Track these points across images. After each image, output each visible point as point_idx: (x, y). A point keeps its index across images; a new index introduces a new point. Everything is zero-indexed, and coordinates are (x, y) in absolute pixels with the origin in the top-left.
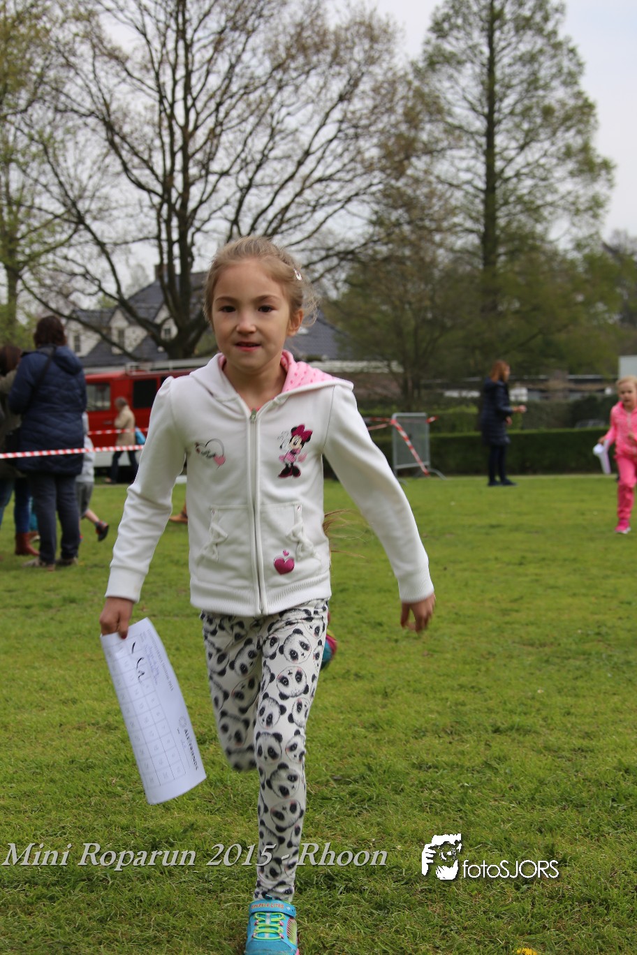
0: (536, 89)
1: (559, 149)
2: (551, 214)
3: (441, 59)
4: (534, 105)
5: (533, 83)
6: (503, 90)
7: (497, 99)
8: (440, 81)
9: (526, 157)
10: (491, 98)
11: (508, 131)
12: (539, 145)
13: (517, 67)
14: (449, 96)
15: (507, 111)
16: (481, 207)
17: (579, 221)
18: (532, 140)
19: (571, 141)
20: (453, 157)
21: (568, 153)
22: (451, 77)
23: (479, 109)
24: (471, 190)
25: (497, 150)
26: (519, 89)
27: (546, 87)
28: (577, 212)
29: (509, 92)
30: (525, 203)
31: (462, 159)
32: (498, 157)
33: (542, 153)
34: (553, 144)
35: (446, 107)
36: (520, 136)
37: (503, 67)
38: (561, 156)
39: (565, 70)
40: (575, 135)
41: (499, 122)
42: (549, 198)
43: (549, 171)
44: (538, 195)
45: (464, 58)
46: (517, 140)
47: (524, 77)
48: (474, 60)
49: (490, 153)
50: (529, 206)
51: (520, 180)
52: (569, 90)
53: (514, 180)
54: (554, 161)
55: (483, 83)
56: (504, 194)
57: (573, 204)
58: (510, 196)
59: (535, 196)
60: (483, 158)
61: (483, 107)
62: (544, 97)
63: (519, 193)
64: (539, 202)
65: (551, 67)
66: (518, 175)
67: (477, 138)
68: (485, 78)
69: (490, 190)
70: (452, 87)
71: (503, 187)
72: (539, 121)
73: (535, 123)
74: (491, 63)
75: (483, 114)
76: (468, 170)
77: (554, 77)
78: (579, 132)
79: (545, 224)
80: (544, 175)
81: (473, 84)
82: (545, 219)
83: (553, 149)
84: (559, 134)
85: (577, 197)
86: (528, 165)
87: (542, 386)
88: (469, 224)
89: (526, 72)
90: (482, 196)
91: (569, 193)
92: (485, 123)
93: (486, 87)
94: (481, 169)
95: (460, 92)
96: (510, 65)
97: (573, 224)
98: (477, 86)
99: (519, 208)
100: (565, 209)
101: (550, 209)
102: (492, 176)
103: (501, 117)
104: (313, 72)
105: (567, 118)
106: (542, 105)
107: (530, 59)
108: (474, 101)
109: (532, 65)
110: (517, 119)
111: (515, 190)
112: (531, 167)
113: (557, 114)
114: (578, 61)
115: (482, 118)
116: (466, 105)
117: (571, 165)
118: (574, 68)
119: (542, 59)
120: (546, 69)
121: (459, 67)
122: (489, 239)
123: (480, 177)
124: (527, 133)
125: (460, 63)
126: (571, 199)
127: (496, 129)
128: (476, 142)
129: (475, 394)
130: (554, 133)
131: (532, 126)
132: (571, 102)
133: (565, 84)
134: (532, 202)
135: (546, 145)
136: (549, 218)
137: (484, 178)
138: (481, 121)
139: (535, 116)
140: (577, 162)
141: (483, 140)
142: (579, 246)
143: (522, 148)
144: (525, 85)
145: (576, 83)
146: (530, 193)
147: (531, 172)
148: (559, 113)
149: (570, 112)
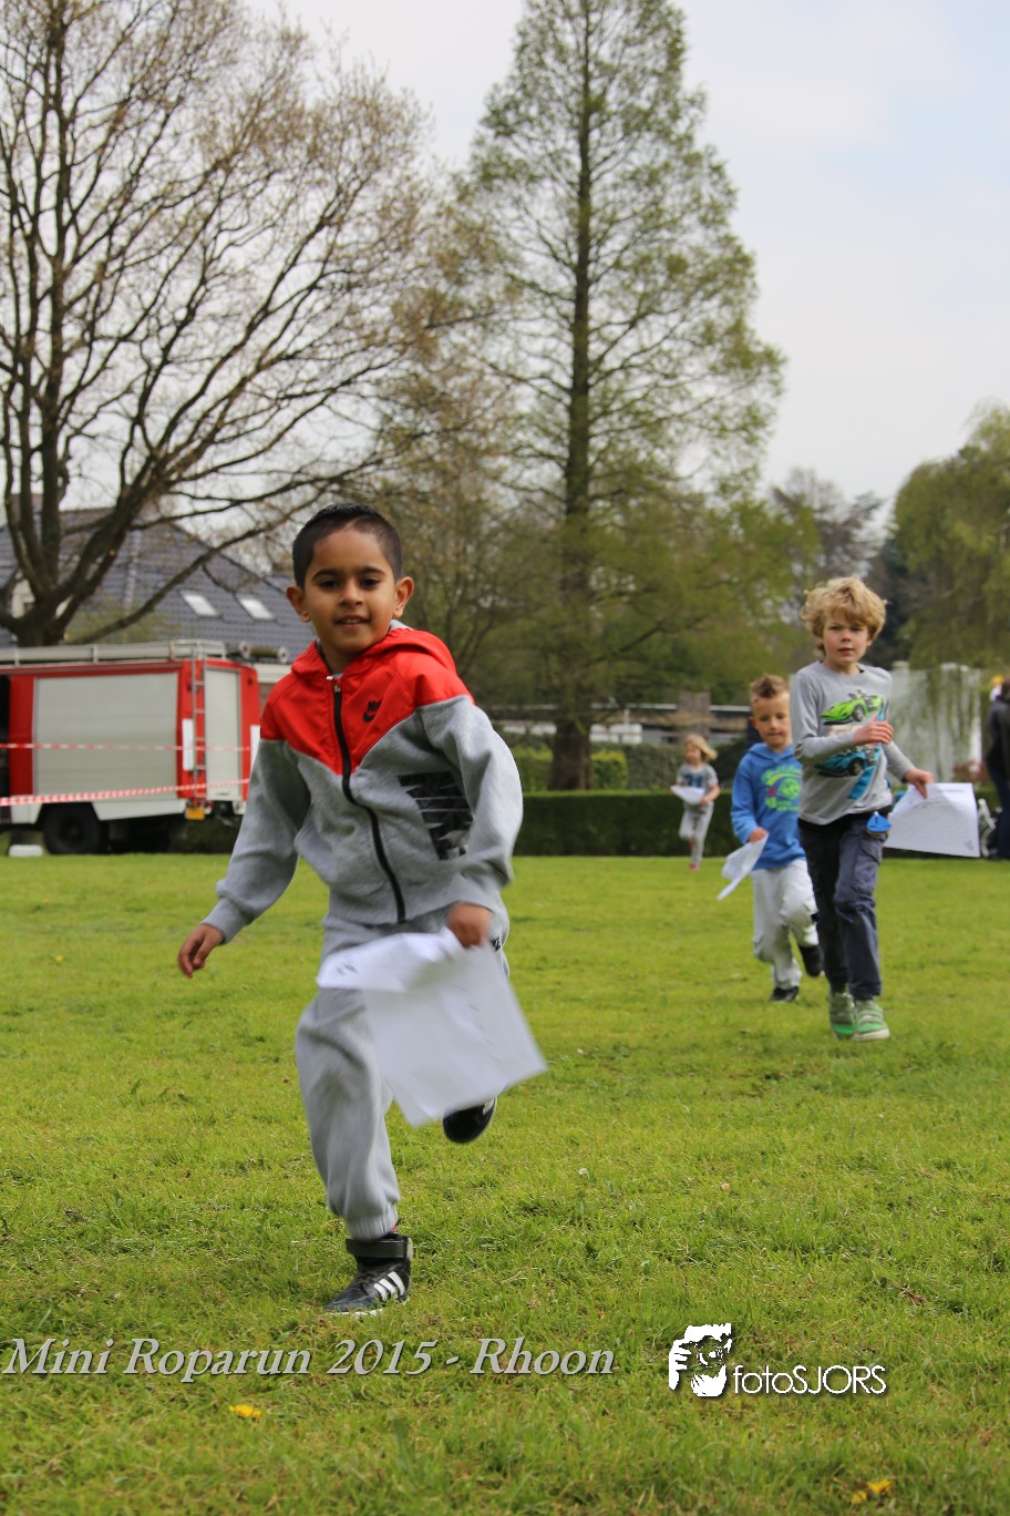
0: (658, 228)
1: (695, 328)
2: (678, 432)
3: (502, 171)
4: (655, 254)
5: (652, 219)
6: (604, 226)
7: (593, 242)
8: (498, 206)
9: (640, 338)
10: (584, 239)
11: (610, 294)
12: (662, 320)
13: (627, 193)
14: (515, 233)
15: (610, 261)
16: (564, 417)
17: (726, 448)
18: (650, 311)
19: (713, 316)
20: (517, 332)
21: (708, 336)
22: (517, 202)
23: (563, 255)
24: (549, 388)
25: (592, 324)
26: (630, 226)
27: (673, 224)
28: (722, 433)
29: (612, 231)
30: (638, 414)
31: (533, 335)
32: (592, 337)
33: (667, 332)
34: (684, 319)
35: (510, 251)
36: (631, 304)
37: (604, 190)
38: (695, 338)
39: (706, 200)
40: (720, 306)
41: (597, 280)
42: (677, 407)
43: (679, 363)
44: (658, 401)
45: (540, 171)
46: (625, 309)
47: (638, 208)
48: (557, 175)
49: (579, 325)
50: (642, 417)
51: (628, 375)
52: (711, 232)
53: (620, 375)
54: (687, 348)
55: (570, 213)
56: (604, 396)
57: (716, 418)
58: (613, 399)
59: (653, 403)
60: (569, 337)
61: (570, 254)
62: (670, 241)
63: (628, 396)
64: (661, 414)
65: (683, 194)
66: (625, 367)
67: (558, 303)
68: (575, 205)
69: (579, 388)
70: (519, 218)
71: (602, 384)
72: (661, 280)
73: (656, 282)
74: (584, 184)
75: (569, 265)
76: (545, 356)
77: (686, 210)
78: (727, 302)
79: (668, 451)
80: (668, 371)
81: (553, 213)
82: (670, 442)
83: (685, 327)
84: (694, 303)
85: (723, 408)
86: (642, 350)
87: (662, 720)
88: (543, 444)
89: (643, 199)
90: (567, 400)
91: (710, 400)
92: (573, 279)
93: (576, 221)
94: (567, 356)
95: (534, 228)
96: (615, 186)
97: (716, 453)
98: (561, 217)
99: (628, 420)
100: (701, 426)
101: (679, 426)
102: (583, 365)
103: (599, 271)
104: (276, 177)
105: (708, 278)
106: (666, 255)
107: (649, 178)
108: (555, 242)
109: (651, 189)
110: (625, 276)
111: (620, 391)
112: (648, 355)
113: (690, 271)
114: (726, 185)
115: (568, 271)
116: (545, 249)
117: (713, 355)
118: (720, 198)
119: (667, 180)
120: (674, 196)
121: (531, 186)
122: (575, 469)
123: (564, 369)
124: (645, 296)
125: (532, 179)
126: (712, 410)
127: (592, 289)
128: (558, 309)
129: (551, 729)
130: (686, 302)
131: (650, 287)
132: (715, 253)
133: (703, 221)
134: (650, 413)
135: (673, 319)
136: (677, 440)
137: (570, 371)
138: (568, 277)
139: (654, 272)
140: (723, 350)
141: (569, 308)
142: (724, 489)
143: (633, 324)
144: (640, 221)
145: (722, 222)
146: (644, 398)
147: (648, 362)
148: (695, 270)
149: (712, 269)
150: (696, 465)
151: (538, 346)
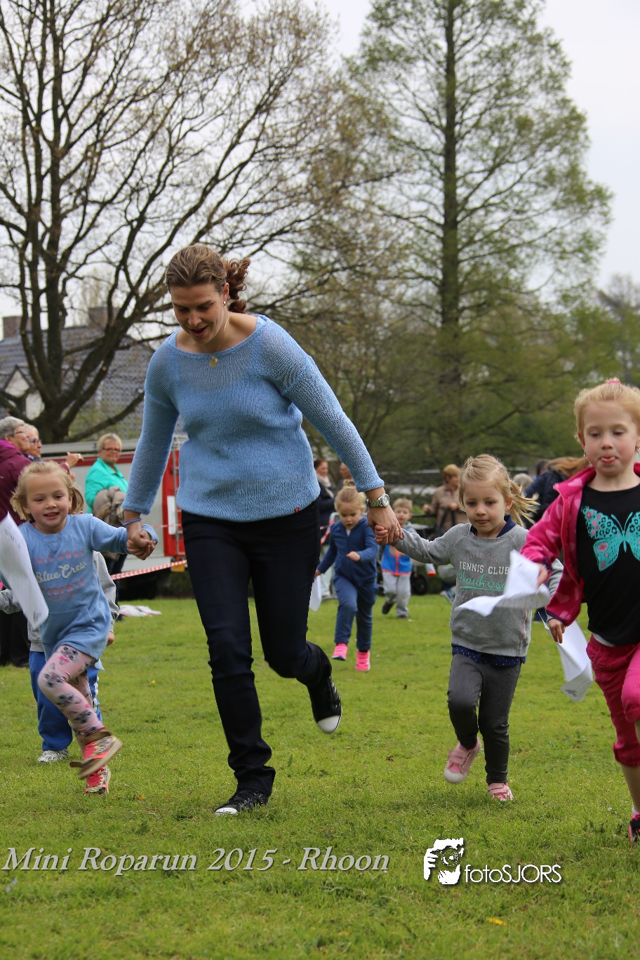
0: (509, 95)
1: (540, 173)
2: (528, 255)
3: (384, 55)
4: (507, 116)
5: (504, 87)
6: (466, 96)
7: (458, 108)
8: (383, 83)
9: (496, 182)
10: (450, 105)
12: (513, 167)
13: (484, 68)
15: (470, 123)
16: (438, 247)
17: (566, 266)
18: (504, 161)
19: (554, 163)
21: (551, 178)
22: (397, 79)
23: (435, 119)
24: (425, 225)
25: (459, 173)
26: (487, 95)
27: (521, 93)
28: (563, 255)
29: (473, 99)
30: (496, 242)
31: (413, 184)
32: (460, 183)
33: (517, 177)
34: (531, 167)
35: (392, 117)
36: (488, 155)
37: (465, 67)
38: (540, 180)
39: (546, 71)
40: (560, 155)
41: (461, 137)
42: (527, 236)
43: (527, 201)
44: (512, 231)
45: (414, 53)
46: (484, 161)
47: (493, 80)
48: (428, 56)
49: (449, 176)
50: (499, 245)
51: (487, 212)
52: (551, 97)
53: (481, 213)
54: (533, 188)
55: (439, 87)
56: (468, 231)
57: (558, 244)
58: (476, 232)
59: (508, 233)
60: (440, 184)
62: (518, 105)
63: (487, 229)
64: (514, 241)
65: (528, 67)
66: (485, 205)
67: (431, 157)
68: (442, 80)
69: (450, 224)
70: (400, 92)
71: (467, 220)
72: (512, 136)
73: (508, 139)
74: (450, 63)
75: (439, 127)
76: (420, 199)
77: (531, 80)
78: (564, 151)
79: (521, 270)
80: (519, 206)
82: (522, 263)
83: (532, 173)
84: (539, 154)
85: (563, 235)
86: (499, 193)
88: (422, 268)
90: (440, 232)
91: (553, 229)
92: (443, 138)
93: (443, 93)
94: (438, 197)
95: (411, 98)
96: (474, 64)
97: (558, 271)
98: (432, 90)
99: (487, 248)
100: (546, 250)
101: (527, 250)
102: (452, 206)
103: (464, 131)
105: (549, 133)
106: (515, 116)
107: (501, 56)
108: (427, 110)
109: (503, 64)
110: (484, 134)
111: (482, 225)
112: (502, 197)
113: (535, 128)
114: (562, 59)
115: (438, 132)
116: (418, 115)
118: (558, 69)
119: (516, 57)
120: (521, 69)
121: (408, 66)
122: (449, 288)
123: (436, 207)
124: (498, 151)
125: (409, 60)
126: (555, 238)
127: (457, 147)
128: (432, 162)
130: (532, 152)
131: (503, 143)
132: (555, 113)
133: (546, 89)
134: (505, 241)
136: (527, 261)
137: (442, 211)
138: (439, 137)
139: (507, 130)
140: (562, 190)
141: (440, 161)
142: (565, 299)
143: (491, 171)
144: (494, 90)
145: (560, 88)
146: (501, 229)
147: (503, 201)
148: (539, 127)
149: (552, 126)
150: (543, 281)
151: (415, 192)
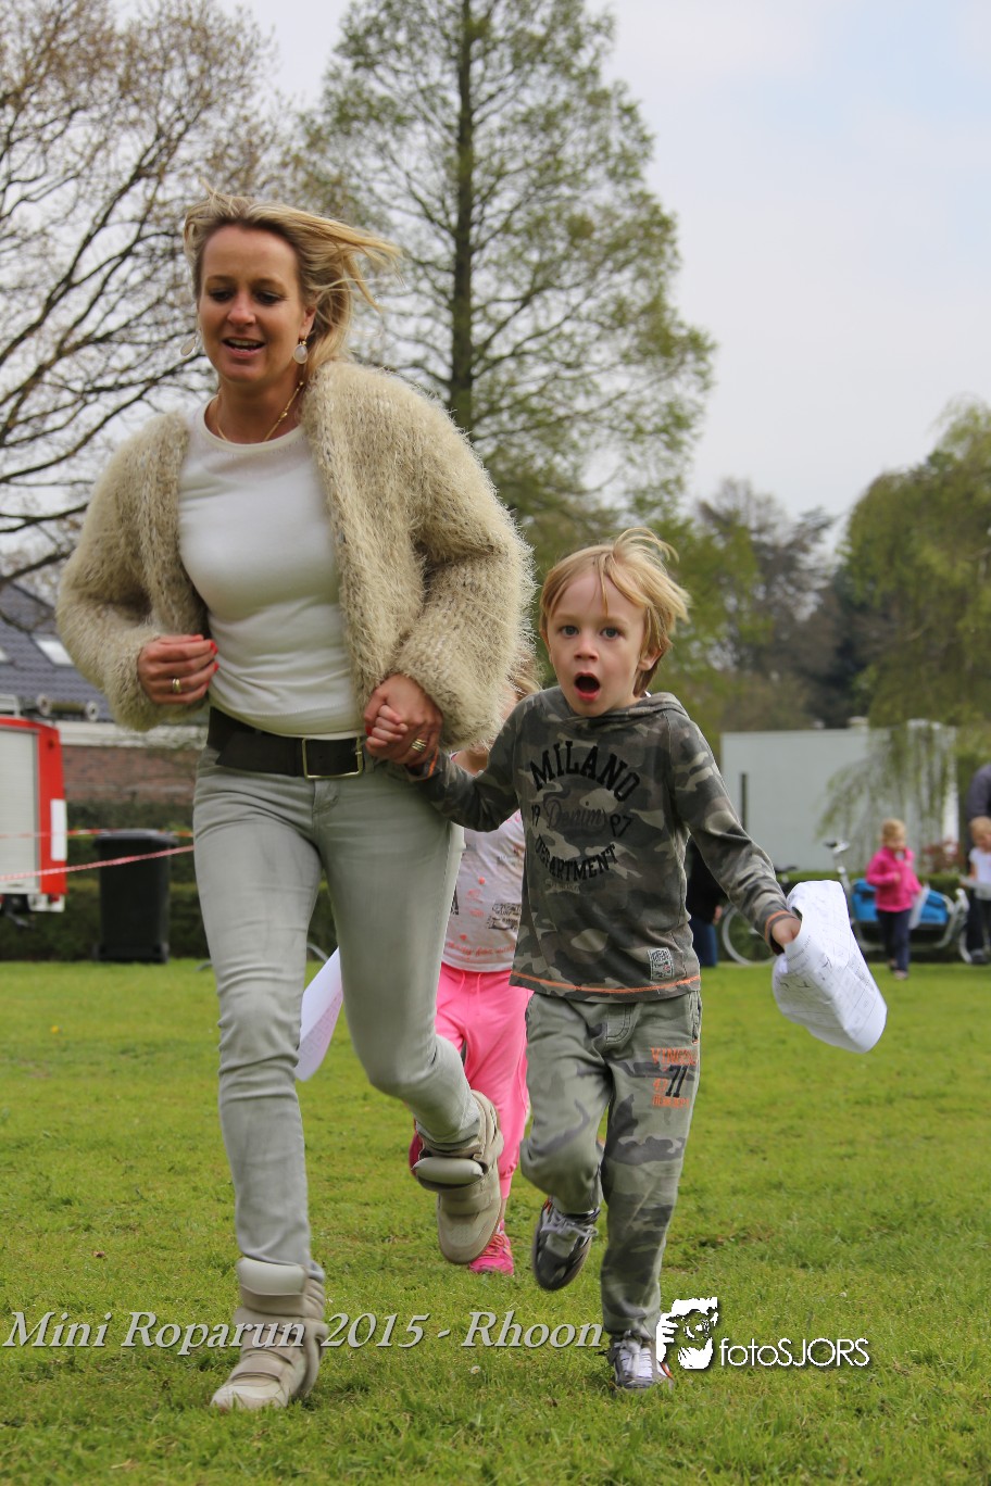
0: (556, 182)
1: (603, 306)
2: (583, 434)
3: (362, 110)
4: (552, 215)
5: (550, 171)
6: (490, 180)
7: (477, 199)
8: (358, 155)
9: (535, 318)
10: (465, 196)
11: (497, 264)
12: (562, 296)
13: (518, 139)
14: (379, 188)
15: (497, 223)
17: (643, 454)
18: (548, 285)
19: (625, 291)
20: (383, 310)
21: (620, 316)
22: (382, 149)
23: (440, 216)
24: (423, 380)
25: (476, 301)
26: (522, 180)
27: (575, 179)
28: (638, 435)
29: (499, 186)
30: (533, 412)
31: (403, 315)
32: (477, 317)
33: (568, 311)
34: (589, 295)
35: (373, 209)
36: (524, 276)
37: (490, 135)
39: (615, 149)
40: (635, 280)
41: (482, 246)
42: (581, 404)
43: (583, 350)
44: (558, 396)
45: (409, 111)
46: (515, 283)
47: (532, 158)
48: (431, 116)
49: (460, 302)
50: (540, 416)
51: (521, 364)
52: (622, 189)
54: (594, 330)
55: (448, 163)
56: (491, 391)
57: (630, 417)
58: (502, 395)
59: (551, 398)
60: (447, 317)
61: (447, 214)
62: (574, 199)
63: (520, 390)
64: (561, 412)
65: (587, 141)
66: (517, 354)
67: (433, 274)
68: (453, 154)
69: (460, 380)
70: (385, 169)
71: (488, 375)
72: (561, 246)
73: (554, 249)
74: (465, 128)
75: (447, 228)
76: (418, 340)
77: (591, 161)
78: (642, 274)
79: (571, 458)
80: (570, 359)
81: (426, 163)
82: (574, 446)
83: (590, 304)
84: (602, 275)
85: (638, 405)
86: (538, 334)
89: (539, 145)
90: (445, 394)
91: (621, 395)
92: (452, 246)
93: (454, 173)
94: (444, 338)
95: (403, 182)
96: (503, 131)
97: (630, 460)
99: (520, 420)
100: (612, 428)
101: (584, 426)
102: (465, 354)
103: (484, 236)
104: (80, 116)
105: (619, 244)
106: (566, 216)
107: (545, 121)
108: (428, 200)
109: (548, 135)
110: (516, 242)
111: (511, 384)
112: (543, 340)
113: (596, 235)
114: (640, 131)
115: (445, 235)
116: (414, 207)
117: (625, 340)
118: (632, 147)
119: (568, 123)
120: (576, 144)
121: (399, 129)
123: (441, 356)
124: (540, 267)
125: (400, 120)
126: (624, 408)
127: (475, 258)
128: (433, 282)
130: (592, 275)
131: (547, 256)
132: (628, 214)
133: (612, 175)
134: (549, 411)
135: (576, 296)
136: (582, 444)
137: (449, 358)
138: (445, 242)
139: (552, 237)
140: (637, 334)
141: (447, 281)
142: (640, 504)
143: (526, 301)
144: (534, 174)
145: (636, 176)
146: (540, 393)
147: (546, 348)
148: (602, 235)
149: (623, 233)
150: (606, 476)
151: (409, 327)
